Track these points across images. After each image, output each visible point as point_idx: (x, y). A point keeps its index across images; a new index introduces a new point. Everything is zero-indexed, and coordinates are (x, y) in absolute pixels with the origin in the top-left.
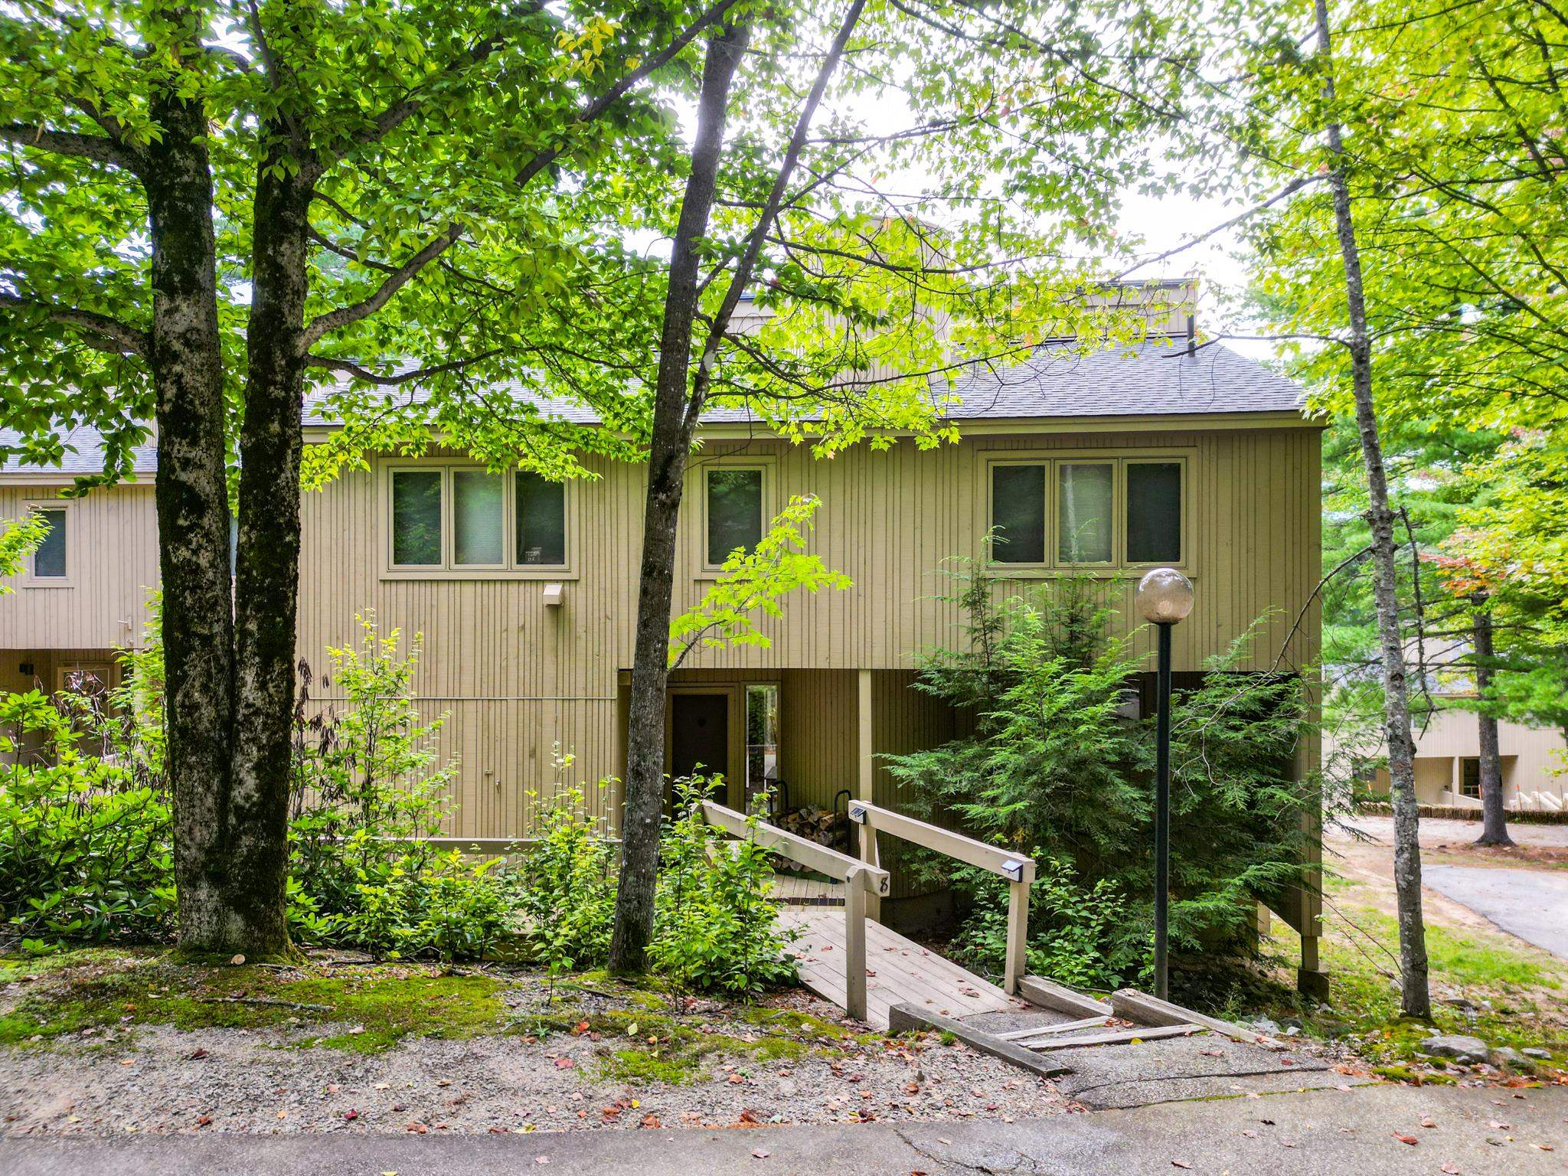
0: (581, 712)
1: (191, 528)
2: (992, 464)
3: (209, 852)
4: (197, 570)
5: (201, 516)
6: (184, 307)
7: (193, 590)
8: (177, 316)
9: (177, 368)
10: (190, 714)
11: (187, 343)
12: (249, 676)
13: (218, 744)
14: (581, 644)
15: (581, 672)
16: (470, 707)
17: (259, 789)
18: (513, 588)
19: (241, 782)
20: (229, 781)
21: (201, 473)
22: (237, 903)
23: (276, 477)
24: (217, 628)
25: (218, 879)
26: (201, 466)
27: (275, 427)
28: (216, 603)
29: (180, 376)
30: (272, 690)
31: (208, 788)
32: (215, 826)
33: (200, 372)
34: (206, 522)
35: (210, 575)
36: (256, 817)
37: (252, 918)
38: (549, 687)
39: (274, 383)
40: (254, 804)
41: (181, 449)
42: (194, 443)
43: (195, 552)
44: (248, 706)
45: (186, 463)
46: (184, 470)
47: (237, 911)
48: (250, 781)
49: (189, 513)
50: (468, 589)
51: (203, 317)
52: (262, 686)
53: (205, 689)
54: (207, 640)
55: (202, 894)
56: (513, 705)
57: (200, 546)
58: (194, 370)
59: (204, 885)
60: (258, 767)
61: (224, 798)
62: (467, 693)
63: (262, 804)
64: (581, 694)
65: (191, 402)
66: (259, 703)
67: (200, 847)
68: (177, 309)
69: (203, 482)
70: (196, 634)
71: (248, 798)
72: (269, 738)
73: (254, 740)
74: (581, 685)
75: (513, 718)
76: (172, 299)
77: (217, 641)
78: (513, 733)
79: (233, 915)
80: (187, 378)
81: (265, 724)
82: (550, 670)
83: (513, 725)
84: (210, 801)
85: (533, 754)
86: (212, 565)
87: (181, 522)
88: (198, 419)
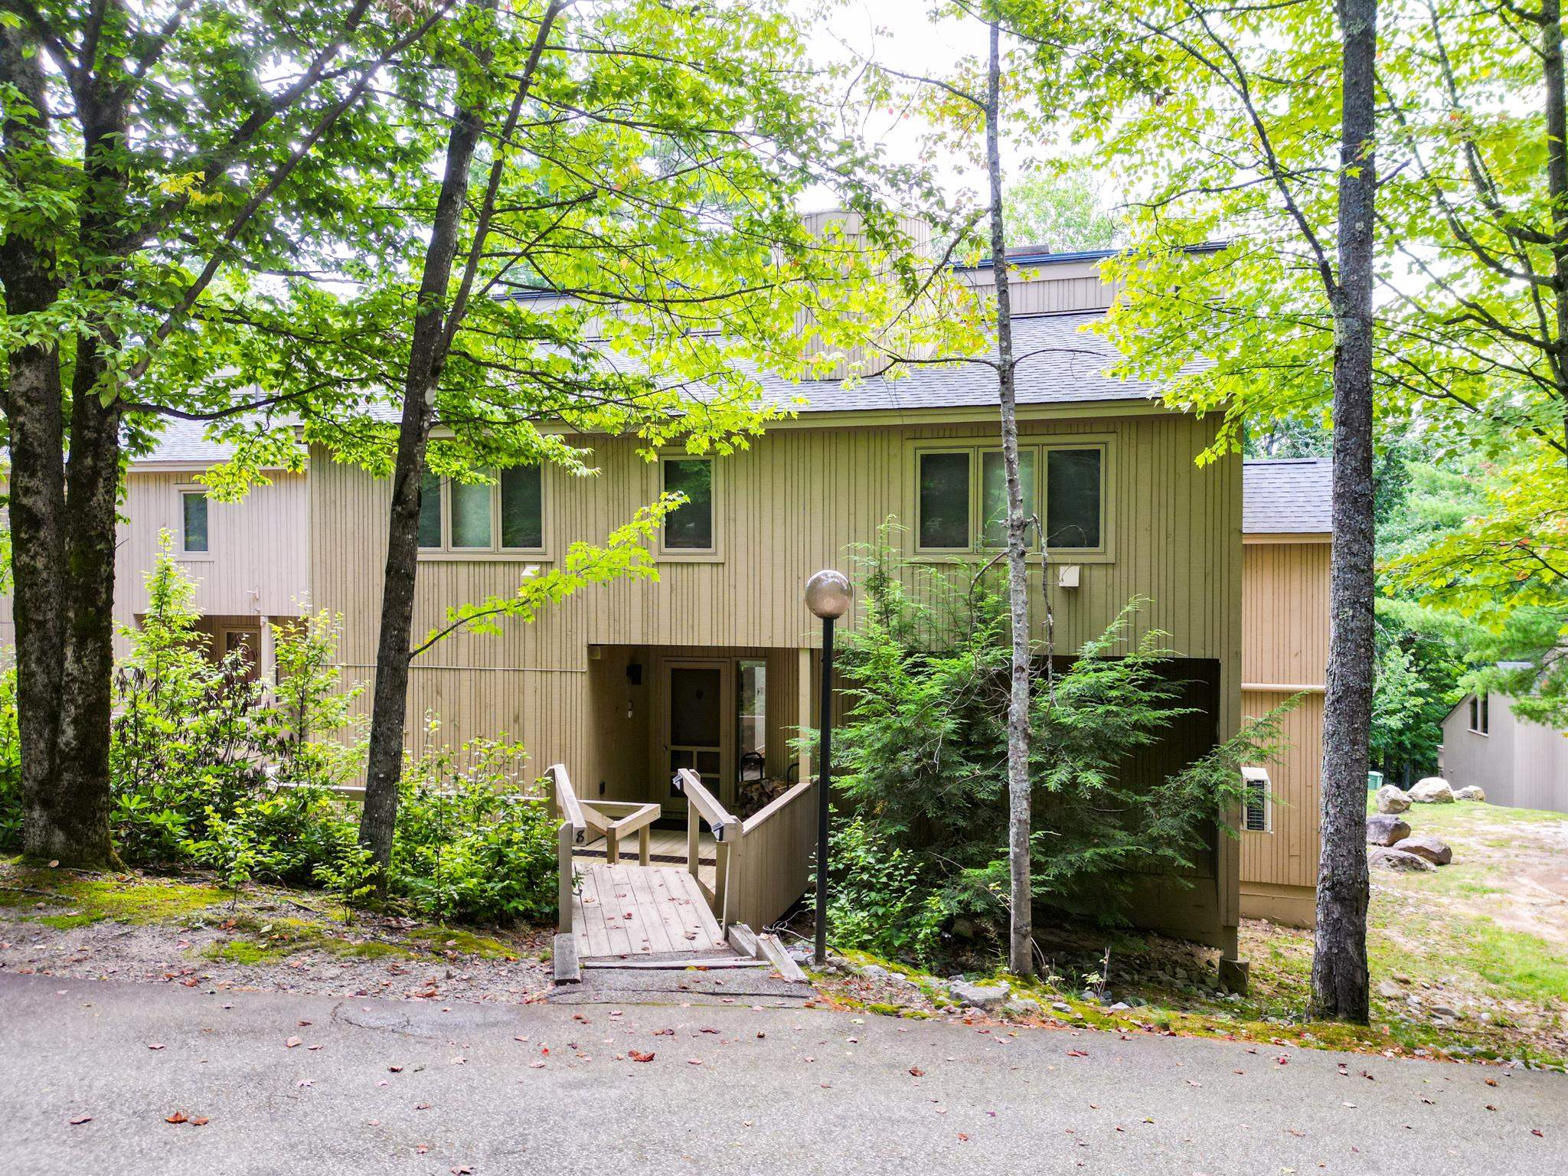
0: (556, 683)
1: (29, 540)
2: (920, 452)
3: (41, 783)
4: (34, 571)
5: (37, 531)
6: (27, 372)
7: (31, 587)
8: (22, 379)
9: (21, 419)
10: (28, 680)
11: (28, 400)
12: (69, 652)
13: (49, 703)
14: (557, 620)
15: (556, 646)
16: (465, 675)
17: (76, 738)
18: (500, 569)
19: (63, 732)
20: (57, 731)
21: (38, 497)
22: (61, 823)
23: (89, 500)
24: (50, 615)
25: (47, 804)
26: (39, 493)
27: (89, 461)
28: (49, 596)
29: (23, 424)
30: (86, 663)
31: (41, 736)
32: (46, 764)
33: (39, 421)
34: (42, 534)
35: (45, 575)
36: (74, 759)
37: (71, 834)
38: (530, 658)
39: (88, 428)
40: (72, 749)
41: (24, 481)
42: (33, 475)
43: (33, 558)
44: (68, 675)
45: (27, 491)
46: (25, 495)
47: (61, 829)
48: (70, 732)
49: (29, 528)
50: (463, 570)
51: (42, 378)
52: (78, 660)
53: (39, 661)
54: (41, 625)
55: (36, 814)
56: (500, 674)
57: (37, 553)
58: (33, 419)
59: (37, 807)
60: (75, 721)
61: (53, 744)
62: (463, 663)
63: (79, 750)
64: (556, 667)
65: (31, 444)
66: (75, 673)
67: (35, 779)
68: (21, 374)
69: (40, 504)
70: (32, 620)
71: (67, 744)
72: (84, 699)
73: (72, 701)
74: (556, 659)
75: (500, 687)
76: (18, 367)
77: (50, 625)
78: (500, 700)
79: (57, 832)
80: (29, 426)
81: (80, 688)
82: (530, 645)
83: (500, 693)
84: (42, 745)
85: (517, 719)
86: (46, 567)
87: (23, 535)
88: (37, 457)
